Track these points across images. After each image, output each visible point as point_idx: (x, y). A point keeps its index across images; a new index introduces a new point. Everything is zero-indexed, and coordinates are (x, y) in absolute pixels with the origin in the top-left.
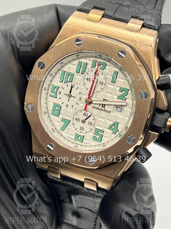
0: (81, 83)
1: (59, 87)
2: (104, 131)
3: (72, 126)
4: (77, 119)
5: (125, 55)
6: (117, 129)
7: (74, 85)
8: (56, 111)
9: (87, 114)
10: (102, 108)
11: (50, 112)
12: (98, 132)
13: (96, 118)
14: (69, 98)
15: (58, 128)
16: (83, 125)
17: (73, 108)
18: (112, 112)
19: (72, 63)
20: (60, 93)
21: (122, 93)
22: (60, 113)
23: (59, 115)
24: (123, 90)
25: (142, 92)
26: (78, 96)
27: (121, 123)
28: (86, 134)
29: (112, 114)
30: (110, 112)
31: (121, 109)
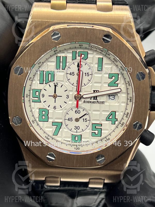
0: (65, 80)
1: (41, 90)
2: (102, 124)
3: (66, 128)
4: (69, 118)
5: (111, 39)
6: (115, 119)
7: (57, 84)
8: (43, 117)
9: (79, 111)
10: (95, 100)
11: (37, 120)
12: (95, 126)
13: (90, 112)
14: (54, 99)
15: (51, 134)
16: (77, 124)
17: (62, 108)
18: (106, 101)
19: (49, 60)
20: (44, 96)
21: (112, 80)
22: (49, 117)
23: (48, 119)
24: (112, 77)
25: (138, 74)
26: (64, 95)
27: (118, 111)
28: (83, 132)
29: (106, 104)
30: (104, 102)
31: (114, 96)
